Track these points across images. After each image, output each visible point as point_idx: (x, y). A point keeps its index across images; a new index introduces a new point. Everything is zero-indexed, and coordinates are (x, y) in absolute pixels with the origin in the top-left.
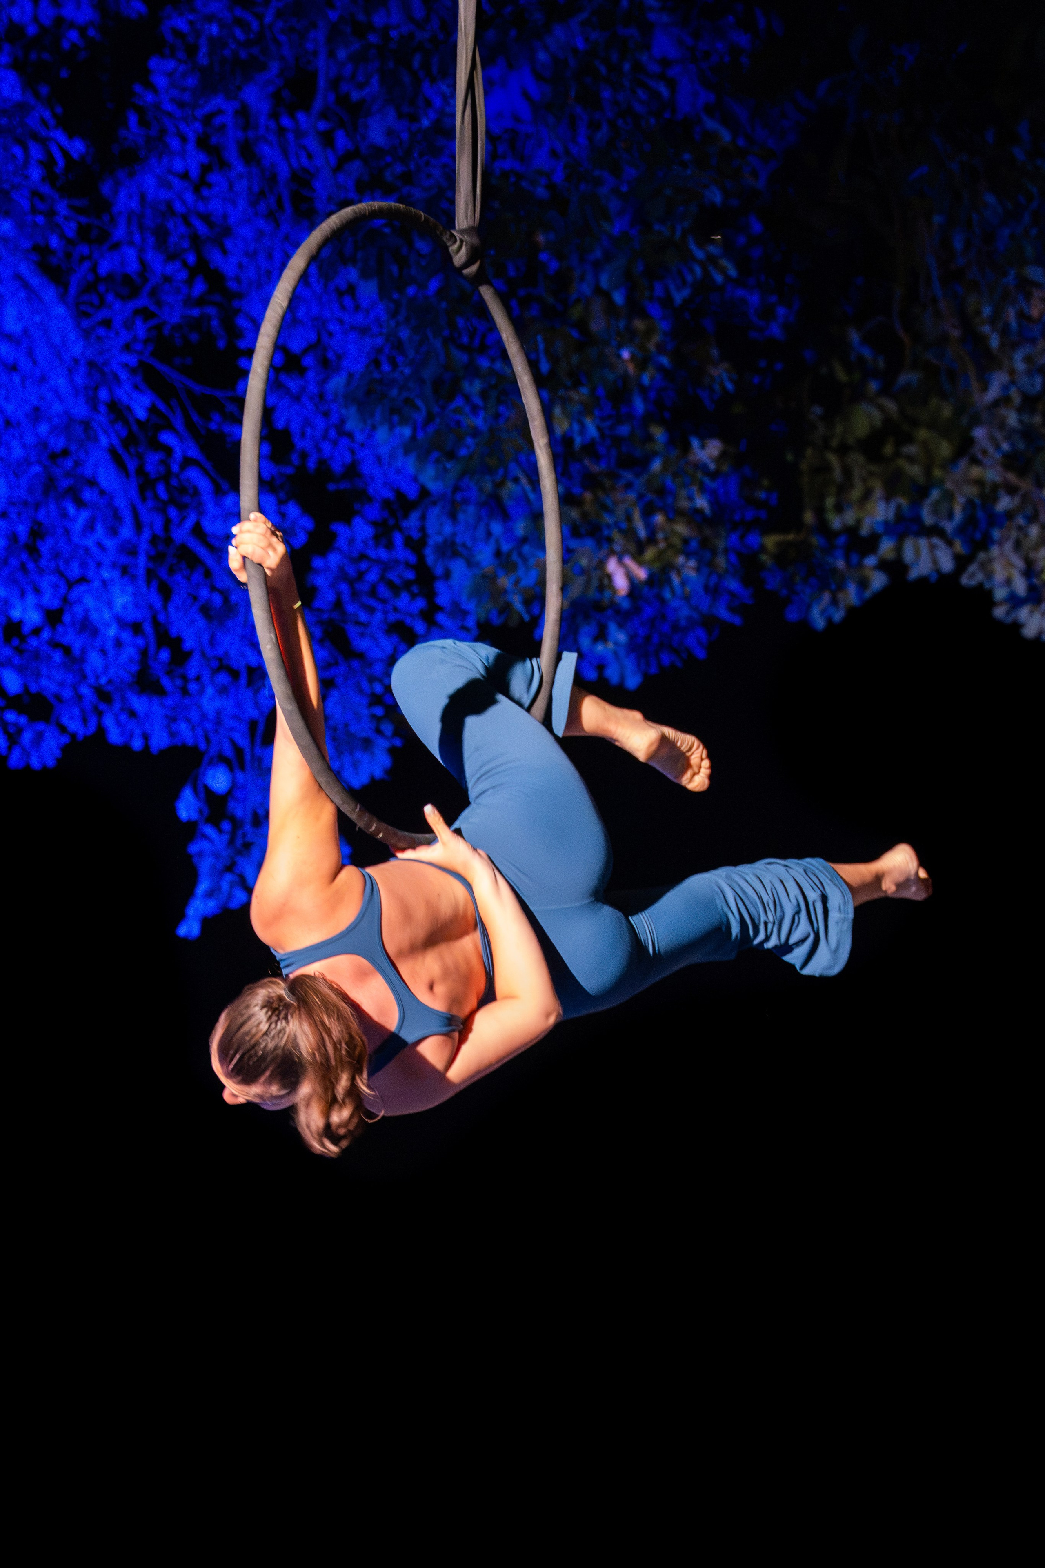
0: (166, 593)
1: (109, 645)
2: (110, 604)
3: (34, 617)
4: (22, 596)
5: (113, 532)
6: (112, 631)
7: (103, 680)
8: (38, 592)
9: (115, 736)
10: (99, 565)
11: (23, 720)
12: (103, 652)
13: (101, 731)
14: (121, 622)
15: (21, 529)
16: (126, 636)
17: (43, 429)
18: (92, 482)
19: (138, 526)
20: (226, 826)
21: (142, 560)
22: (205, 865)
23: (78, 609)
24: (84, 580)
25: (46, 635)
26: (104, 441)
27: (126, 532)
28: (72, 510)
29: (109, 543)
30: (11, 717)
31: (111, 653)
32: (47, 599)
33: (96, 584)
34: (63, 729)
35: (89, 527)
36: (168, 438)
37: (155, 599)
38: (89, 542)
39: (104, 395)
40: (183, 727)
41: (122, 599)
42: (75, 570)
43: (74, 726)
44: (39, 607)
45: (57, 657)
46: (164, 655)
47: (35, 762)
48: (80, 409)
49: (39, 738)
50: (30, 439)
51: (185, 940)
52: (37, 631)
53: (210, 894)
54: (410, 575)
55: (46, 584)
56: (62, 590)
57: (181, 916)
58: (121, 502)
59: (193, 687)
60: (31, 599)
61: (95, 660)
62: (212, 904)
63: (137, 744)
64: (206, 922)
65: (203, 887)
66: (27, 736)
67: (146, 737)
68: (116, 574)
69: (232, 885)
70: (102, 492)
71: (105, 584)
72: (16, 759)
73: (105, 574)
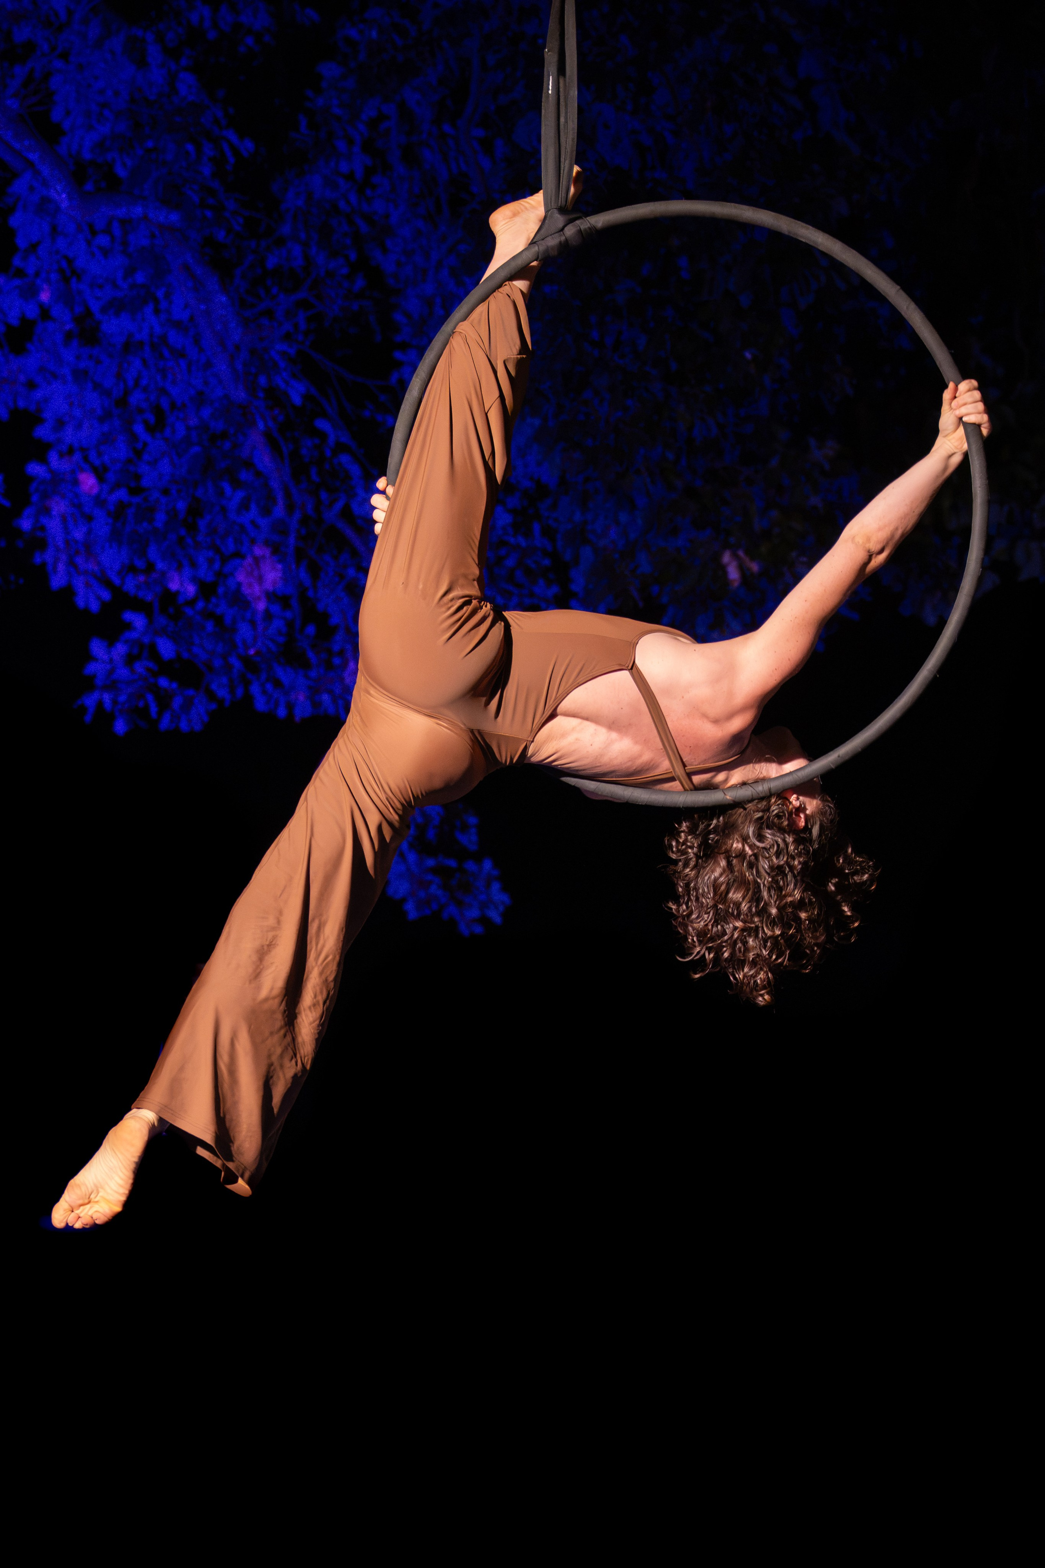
0: (315, 571)
1: (259, 617)
2: (260, 579)
4: (179, 568)
5: (266, 510)
6: (261, 606)
7: (252, 652)
8: (194, 565)
9: (260, 704)
10: (253, 541)
11: (175, 685)
12: (253, 624)
13: (248, 698)
14: (271, 596)
15: (181, 505)
16: (276, 609)
17: (206, 412)
18: (249, 464)
19: (290, 507)
21: (292, 539)
23: (231, 582)
24: (239, 555)
25: (200, 605)
26: (261, 426)
27: (279, 511)
28: (228, 490)
29: (263, 522)
30: (164, 683)
31: (261, 625)
32: (204, 573)
33: (249, 560)
34: (211, 696)
35: (244, 506)
36: (322, 424)
37: (305, 576)
38: (244, 520)
39: (263, 381)
40: (325, 697)
41: (273, 575)
42: (230, 546)
43: (222, 693)
44: (194, 580)
45: (210, 627)
46: (311, 630)
47: (184, 726)
48: (239, 394)
49: (189, 703)
50: (193, 422)
52: (192, 603)
54: (547, 562)
55: (202, 558)
56: (217, 566)
58: (275, 484)
59: (337, 661)
60: (187, 572)
61: (244, 630)
63: (282, 712)
66: (177, 703)
67: (290, 707)
68: (267, 552)
70: (259, 474)
71: (257, 560)
72: (165, 723)
73: (258, 551)
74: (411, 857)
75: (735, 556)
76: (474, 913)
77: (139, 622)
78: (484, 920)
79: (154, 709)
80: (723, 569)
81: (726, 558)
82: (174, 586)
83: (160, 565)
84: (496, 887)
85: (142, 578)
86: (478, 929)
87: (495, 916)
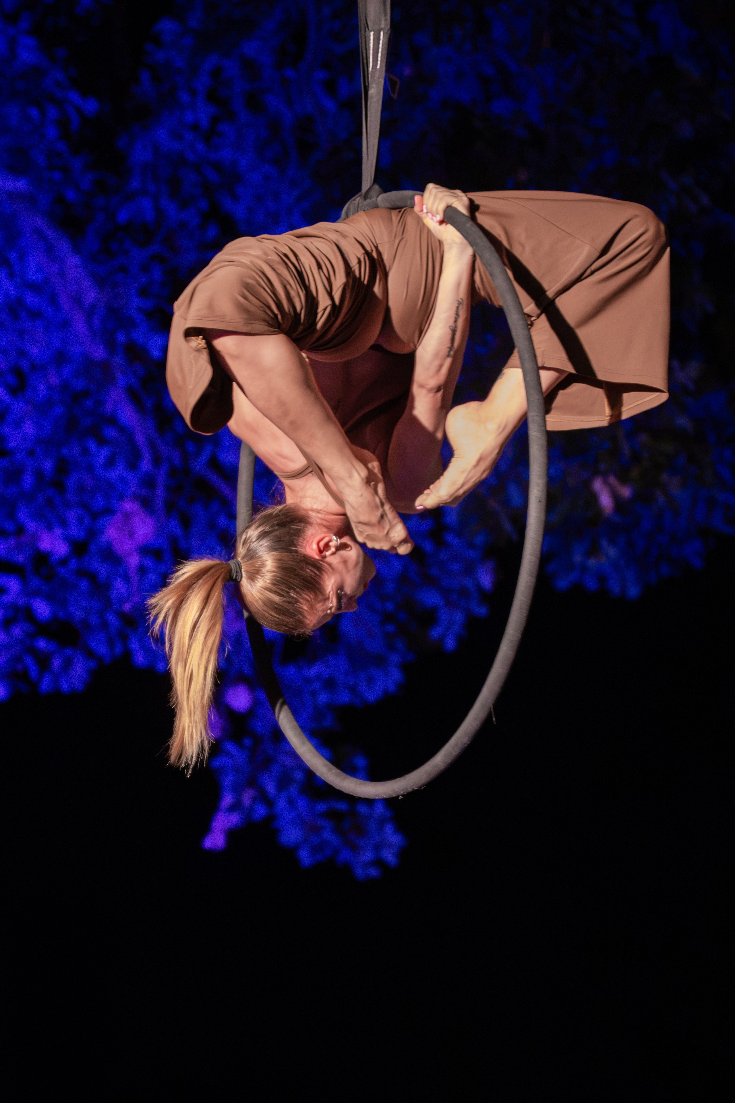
0: (186, 522)
1: (133, 572)
2: (132, 535)
3: (62, 549)
4: (50, 528)
5: (133, 465)
6: (134, 561)
7: (128, 607)
8: (64, 524)
9: (140, 659)
10: (121, 497)
11: (53, 646)
12: (127, 579)
13: (128, 654)
14: (145, 550)
15: (48, 465)
16: (149, 563)
17: (67, 371)
18: (113, 421)
19: (157, 461)
20: (247, 742)
21: (160, 493)
22: (228, 780)
23: (104, 539)
24: (109, 511)
25: (73, 564)
26: (122, 381)
27: (146, 465)
28: (93, 447)
29: (131, 478)
30: (42, 644)
31: (135, 580)
32: (75, 531)
33: (119, 517)
34: (90, 654)
35: (110, 463)
37: (175, 527)
38: (113, 475)
39: (121, 337)
41: (144, 529)
42: (99, 502)
43: (102, 649)
44: (67, 539)
45: (84, 585)
47: (65, 686)
48: (99, 353)
49: (68, 664)
50: (54, 380)
51: (212, 853)
52: (64, 561)
53: (232, 809)
55: (72, 516)
56: (87, 523)
57: (206, 829)
58: (140, 438)
60: (58, 531)
61: (119, 586)
62: (234, 818)
64: (231, 834)
65: (227, 800)
66: (57, 663)
68: (137, 507)
69: (254, 799)
70: (123, 429)
71: (127, 516)
72: (46, 684)
73: (129, 506)
74: (302, 804)
75: (606, 482)
76: (367, 856)
77: (14, 585)
78: (379, 863)
79: (34, 672)
80: (594, 498)
81: (597, 484)
82: (46, 544)
83: (31, 526)
84: (389, 829)
85: (12, 542)
86: (373, 872)
87: (389, 856)
